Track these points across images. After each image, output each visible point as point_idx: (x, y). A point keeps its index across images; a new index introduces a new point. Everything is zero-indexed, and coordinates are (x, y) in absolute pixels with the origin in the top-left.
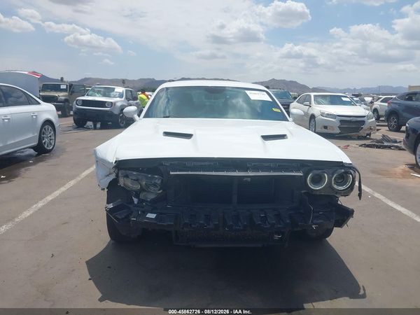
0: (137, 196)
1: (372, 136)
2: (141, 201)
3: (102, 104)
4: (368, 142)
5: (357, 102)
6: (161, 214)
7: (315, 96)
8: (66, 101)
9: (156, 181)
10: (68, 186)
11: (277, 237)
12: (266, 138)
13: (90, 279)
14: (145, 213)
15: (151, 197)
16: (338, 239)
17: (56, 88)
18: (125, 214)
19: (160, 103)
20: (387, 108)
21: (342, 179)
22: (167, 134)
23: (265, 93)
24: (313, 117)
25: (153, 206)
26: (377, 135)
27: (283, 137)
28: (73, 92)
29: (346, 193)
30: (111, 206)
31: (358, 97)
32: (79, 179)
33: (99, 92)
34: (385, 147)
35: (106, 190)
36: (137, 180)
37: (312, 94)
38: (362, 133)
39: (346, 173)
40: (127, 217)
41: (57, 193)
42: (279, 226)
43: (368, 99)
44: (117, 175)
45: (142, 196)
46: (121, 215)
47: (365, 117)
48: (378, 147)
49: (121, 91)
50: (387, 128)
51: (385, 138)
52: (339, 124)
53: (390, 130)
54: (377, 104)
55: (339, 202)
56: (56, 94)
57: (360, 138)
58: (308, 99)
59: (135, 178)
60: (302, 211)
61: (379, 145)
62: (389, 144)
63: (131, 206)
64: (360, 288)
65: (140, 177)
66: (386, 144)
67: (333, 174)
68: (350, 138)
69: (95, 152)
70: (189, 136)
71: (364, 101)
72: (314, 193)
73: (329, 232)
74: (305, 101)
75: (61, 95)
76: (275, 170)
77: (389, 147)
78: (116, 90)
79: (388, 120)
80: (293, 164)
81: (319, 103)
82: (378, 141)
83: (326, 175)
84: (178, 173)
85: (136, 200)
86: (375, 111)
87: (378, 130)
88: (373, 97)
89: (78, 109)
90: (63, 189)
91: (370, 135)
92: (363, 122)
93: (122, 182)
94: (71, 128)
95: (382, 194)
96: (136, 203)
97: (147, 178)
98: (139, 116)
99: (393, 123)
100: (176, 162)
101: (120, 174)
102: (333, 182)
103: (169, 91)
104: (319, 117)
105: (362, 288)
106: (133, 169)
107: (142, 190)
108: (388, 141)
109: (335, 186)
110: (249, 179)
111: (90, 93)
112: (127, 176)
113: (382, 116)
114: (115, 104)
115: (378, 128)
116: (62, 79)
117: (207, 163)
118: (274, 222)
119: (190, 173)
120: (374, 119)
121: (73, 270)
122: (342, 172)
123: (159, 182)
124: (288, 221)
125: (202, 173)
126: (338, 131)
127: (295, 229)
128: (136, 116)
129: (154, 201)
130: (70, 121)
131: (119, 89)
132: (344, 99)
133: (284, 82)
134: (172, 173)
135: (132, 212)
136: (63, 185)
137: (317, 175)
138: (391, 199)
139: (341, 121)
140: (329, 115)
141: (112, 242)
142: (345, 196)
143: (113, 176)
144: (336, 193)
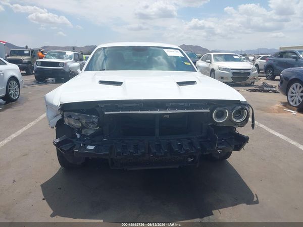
0: (80, 132)
1: (255, 84)
2: (82, 136)
3: (56, 64)
4: (253, 88)
5: (244, 59)
6: (99, 145)
7: (214, 55)
8: (29, 62)
9: (94, 120)
10: (29, 126)
11: (190, 160)
12: (180, 84)
13: (44, 199)
14: (85, 145)
15: (91, 132)
16: (236, 159)
17: (21, 53)
18: (70, 147)
19: (99, 59)
20: (265, 64)
21: (239, 113)
22: (102, 82)
23: (178, 51)
24: (213, 70)
25: (92, 139)
26: (259, 83)
27: (193, 83)
28: (34, 56)
29: (242, 124)
30: (58, 141)
31: (245, 56)
32: (37, 120)
33: (54, 55)
34: (265, 91)
35: (55, 128)
36: (79, 120)
37: (212, 54)
38: (248, 81)
39: (243, 109)
40: (71, 149)
41: (20, 132)
42: (192, 151)
43: (251, 58)
44: (63, 116)
45: (83, 132)
46: (66, 147)
47: (250, 69)
48: (260, 91)
49: (71, 55)
50: (265, 78)
51: (265, 85)
52: (231, 75)
53: (267, 79)
54: (258, 61)
55: (236, 132)
56: (21, 58)
57: (247, 85)
58: (209, 57)
59: (77, 118)
60: (209, 139)
61: (261, 90)
62: (267, 89)
63: (74, 140)
64: (254, 197)
65: (80, 117)
66: (265, 89)
67: (232, 110)
68: (240, 85)
69: (45, 98)
70: (119, 84)
71: (248, 59)
72: (218, 125)
73: (229, 155)
74: (207, 59)
75: (25, 59)
76: (188, 108)
77: (268, 91)
78: (67, 54)
79: (266, 72)
80: (202, 103)
81: (217, 60)
82: (260, 87)
83: (227, 111)
84: (111, 113)
85: (78, 136)
86: (257, 65)
87: (259, 79)
88: (255, 56)
89: (38, 68)
90: (25, 129)
91: (253, 82)
92: (249, 74)
93: (66, 121)
94: (33, 83)
95: (265, 124)
96: (78, 137)
97: (86, 118)
98: (81, 70)
99: (270, 74)
100: (109, 104)
101: (65, 115)
102: (232, 117)
103: (106, 50)
104: (217, 71)
105: (255, 196)
106: (75, 111)
107: (83, 127)
108: (267, 86)
109: (234, 120)
110: (168, 116)
111: (47, 56)
112: (70, 117)
113: (262, 70)
114: (66, 64)
115: (259, 78)
116: (27, 47)
117: (135, 105)
118: (188, 148)
119: (121, 112)
120: (257, 71)
121: (30, 192)
122: (239, 108)
123: (96, 120)
124: (199, 148)
125: (130, 112)
126: (231, 80)
127: (204, 154)
128: (79, 70)
129: (93, 136)
130: (32, 78)
131: (69, 53)
132: (235, 57)
133: (191, 46)
134: (106, 113)
135: (75, 145)
136: (25, 125)
137: (220, 111)
138: (271, 128)
139: (234, 73)
140: (224, 69)
141: (63, 168)
142: (241, 127)
143: (59, 117)
144: (235, 125)
